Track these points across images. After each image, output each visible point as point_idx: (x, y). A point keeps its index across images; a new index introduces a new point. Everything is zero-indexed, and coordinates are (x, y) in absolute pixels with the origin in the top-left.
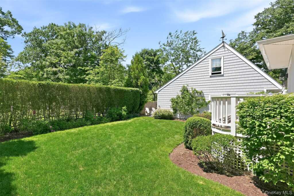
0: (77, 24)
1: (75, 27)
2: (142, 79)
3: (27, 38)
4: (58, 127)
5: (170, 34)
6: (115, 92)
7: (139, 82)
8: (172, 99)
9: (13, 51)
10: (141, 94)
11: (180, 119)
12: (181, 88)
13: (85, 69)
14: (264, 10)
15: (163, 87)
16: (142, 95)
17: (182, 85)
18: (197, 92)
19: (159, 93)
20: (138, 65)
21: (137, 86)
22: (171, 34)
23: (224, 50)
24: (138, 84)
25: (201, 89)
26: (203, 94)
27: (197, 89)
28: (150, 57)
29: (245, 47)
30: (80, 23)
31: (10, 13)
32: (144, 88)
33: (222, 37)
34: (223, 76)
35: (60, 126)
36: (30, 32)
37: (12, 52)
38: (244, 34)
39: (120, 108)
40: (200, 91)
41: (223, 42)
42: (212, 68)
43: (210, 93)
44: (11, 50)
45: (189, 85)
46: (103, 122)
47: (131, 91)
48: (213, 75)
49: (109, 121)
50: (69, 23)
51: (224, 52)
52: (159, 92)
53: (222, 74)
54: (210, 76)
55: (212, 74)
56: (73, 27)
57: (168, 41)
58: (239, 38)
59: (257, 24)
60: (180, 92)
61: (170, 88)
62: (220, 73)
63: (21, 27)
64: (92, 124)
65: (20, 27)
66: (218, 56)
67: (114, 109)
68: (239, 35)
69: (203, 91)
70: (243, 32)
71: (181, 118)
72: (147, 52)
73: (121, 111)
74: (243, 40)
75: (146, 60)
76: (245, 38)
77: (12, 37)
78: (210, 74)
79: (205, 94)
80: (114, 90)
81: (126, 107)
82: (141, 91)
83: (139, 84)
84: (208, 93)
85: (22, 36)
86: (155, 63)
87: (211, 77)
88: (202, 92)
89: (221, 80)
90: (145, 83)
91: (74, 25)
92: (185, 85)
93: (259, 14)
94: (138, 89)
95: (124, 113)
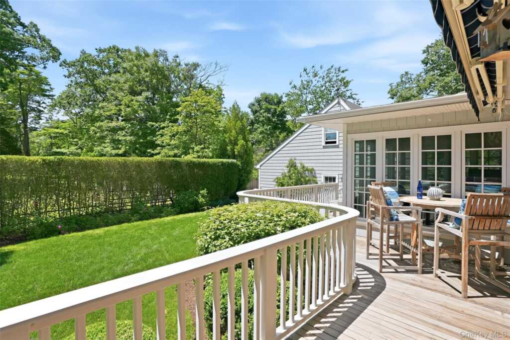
0: (150, 51)
1: (147, 55)
2: (239, 145)
3: (71, 69)
4: (76, 226)
5: (305, 70)
6: (189, 166)
7: (236, 150)
8: (277, 178)
9: (52, 87)
10: (239, 169)
12: (287, 162)
13: (160, 125)
14: (434, 42)
15: (266, 160)
16: (242, 169)
17: (288, 158)
18: (307, 170)
19: (261, 168)
20: (236, 122)
21: (234, 157)
22: (307, 71)
24: (234, 152)
25: (313, 165)
26: (315, 173)
27: (306, 165)
28: (270, 106)
29: (409, 95)
30: (155, 50)
31: (35, 26)
32: (244, 159)
34: (338, 147)
35: (79, 224)
36: (74, 59)
37: (50, 89)
38: (409, 76)
39: (195, 192)
40: (311, 167)
42: (326, 134)
43: (323, 172)
44: (50, 85)
45: (298, 158)
46: (163, 214)
47: (220, 164)
48: (327, 145)
49: (175, 213)
50: (137, 48)
52: (261, 166)
53: (337, 144)
54: (323, 146)
55: (327, 143)
56: (143, 55)
57: (302, 81)
58: (402, 81)
59: (425, 62)
60: (286, 168)
61: (274, 162)
62: (335, 142)
63: (57, 49)
64: (141, 219)
65: (54, 49)
67: (186, 195)
68: (403, 77)
69: (315, 168)
70: (407, 73)
72: (267, 99)
73: (197, 196)
74: (407, 86)
75: (264, 110)
76: (411, 82)
77: (42, 66)
78: (323, 144)
79: (317, 172)
80: (188, 163)
81: (207, 190)
82: (239, 163)
83: (236, 153)
84: (320, 172)
85: (60, 66)
86: (278, 116)
87: (324, 147)
88: (314, 170)
89: (336, 154)
90: (246, 151)
91: (144, 53)
92: (293, 159)
93: (428, 47)
94: (235, 161)
95: (201, 200)
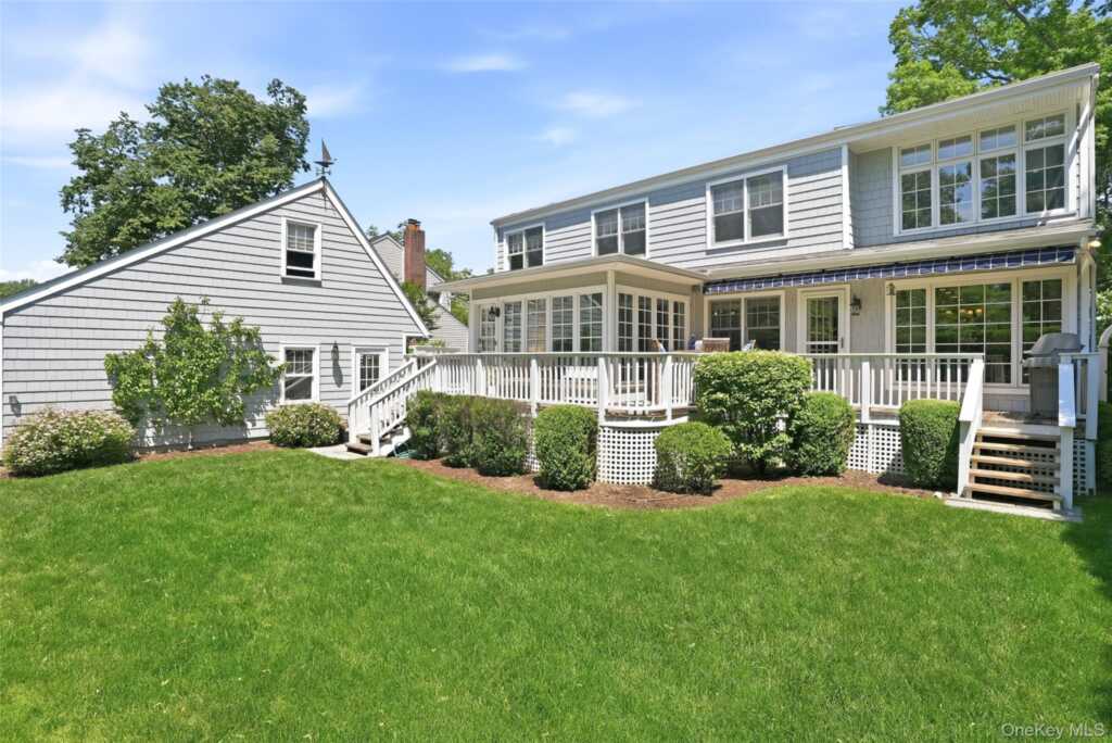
8: (114, 359)
11: (160, 449)
12: (166, 307)
17: (173, 298)
23: (322, 203)
25: (254, 321)
26: (260, 341)
33: (321, 160)
34: (318, 284)
40: (251, 327)
41: (323, 179)
42: (288, 251)
43: (282, 339)
48: (290, 277)
51: (322, 212)
52: (6, 314)
53: (317, 277)
54: (283, 279)
55: (289, 272)
60: (163, 327)
61: (93, 303)
62: (312, 274)
66: (311, 218)
69: (260, 330)
71: (167, 443)
78: (283, 273)
79: (264, 338)
84: (275, 339)
87: (285, 281)
88: (257, 334)
89: (316, 299)
